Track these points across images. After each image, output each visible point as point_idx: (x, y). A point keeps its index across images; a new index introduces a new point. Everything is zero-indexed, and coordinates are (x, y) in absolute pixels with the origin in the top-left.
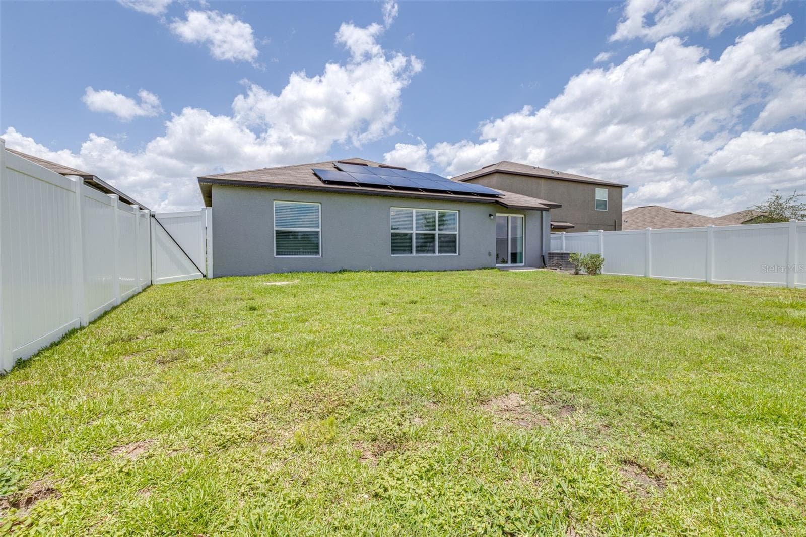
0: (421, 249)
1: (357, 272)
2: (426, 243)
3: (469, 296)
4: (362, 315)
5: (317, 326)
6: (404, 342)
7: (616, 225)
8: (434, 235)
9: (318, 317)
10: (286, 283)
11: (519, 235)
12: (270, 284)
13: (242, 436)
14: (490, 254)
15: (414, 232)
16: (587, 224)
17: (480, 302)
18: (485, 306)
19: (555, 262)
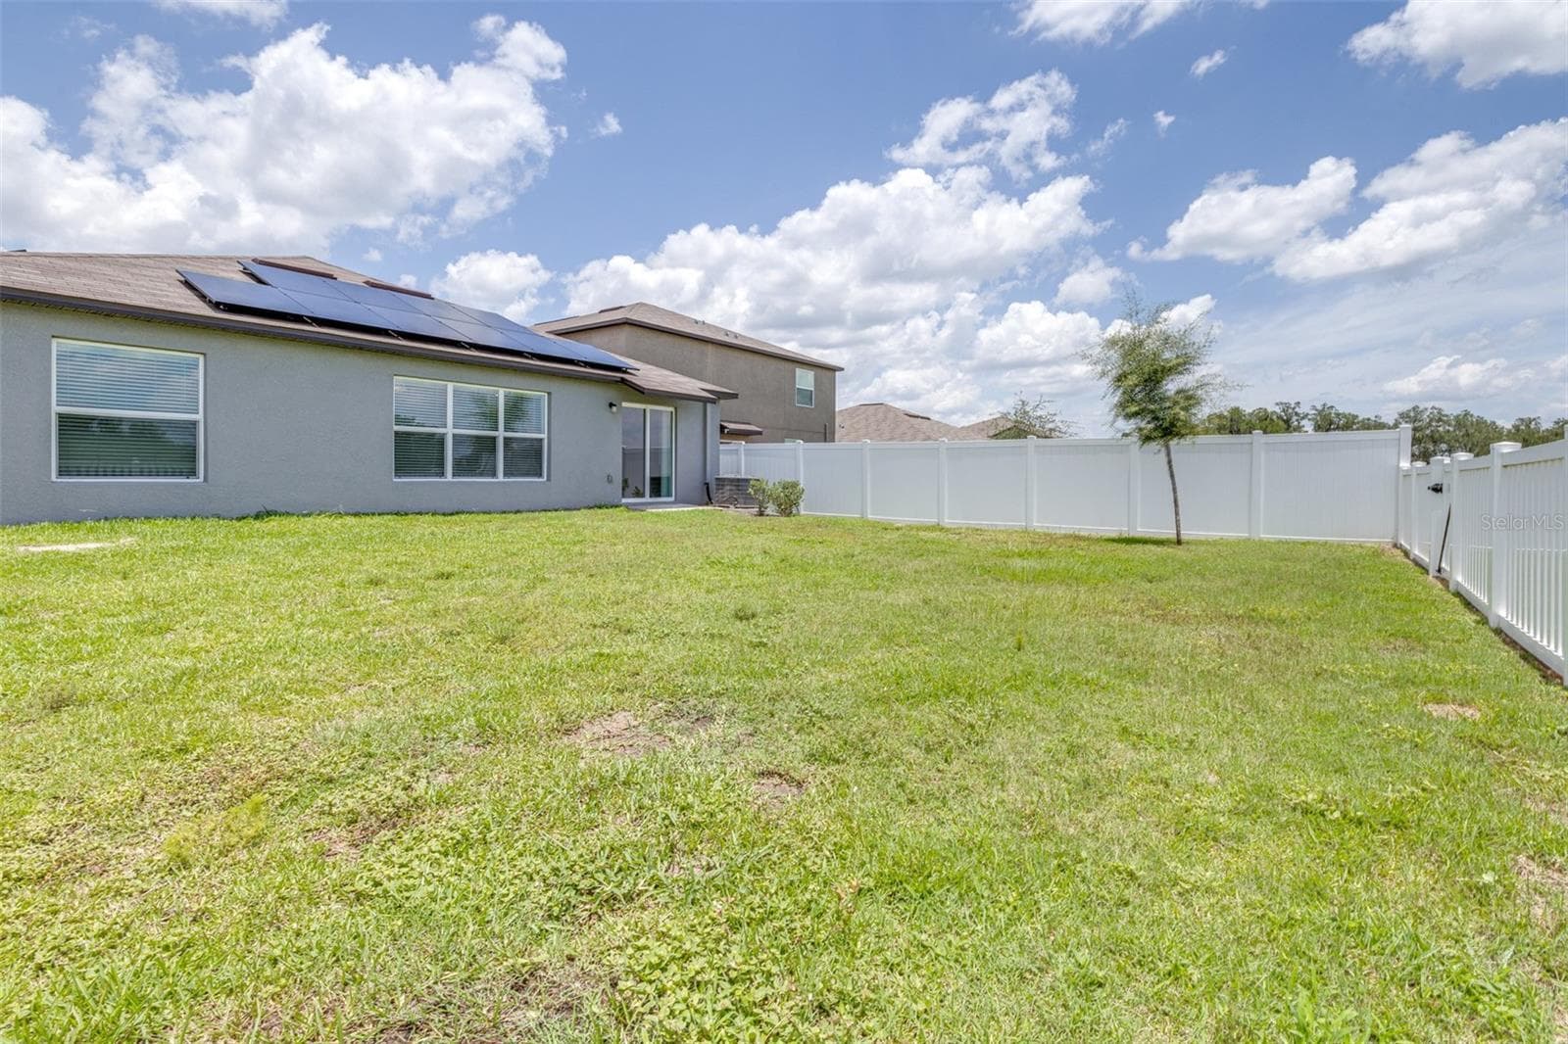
0: (464, 467)
1: (305, 515)
2: (477, 456)
3: (561, 559)
4: (319, 608)
5: (198, 640)
6: (421, 652)
7: (826, 434)
8: (494, 439)
9: (202, 619)
10: (92, 546)
11: (665, 446)
12: (40, 549)
13: (14, 876)
14: (610, 480)
15: (450, 431)
16: (783, 429)
17: (582, 569)
18: (591, 576)
19: (727, 494)
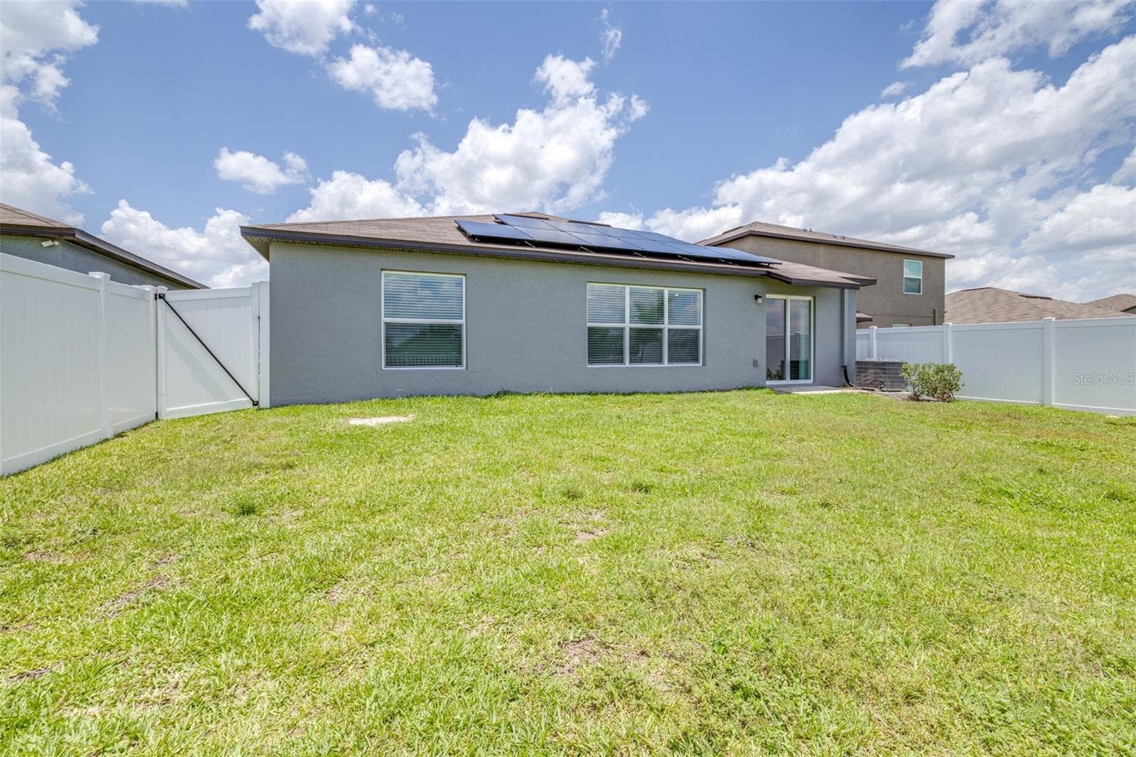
0: (639, 355)
1: (527, 395)
7: (936, 318)
10: (390, 419)
11: (803, 333)
14: (755, 364)
15: (627, 325)
16: (892, 315)
19: (871, 378)
